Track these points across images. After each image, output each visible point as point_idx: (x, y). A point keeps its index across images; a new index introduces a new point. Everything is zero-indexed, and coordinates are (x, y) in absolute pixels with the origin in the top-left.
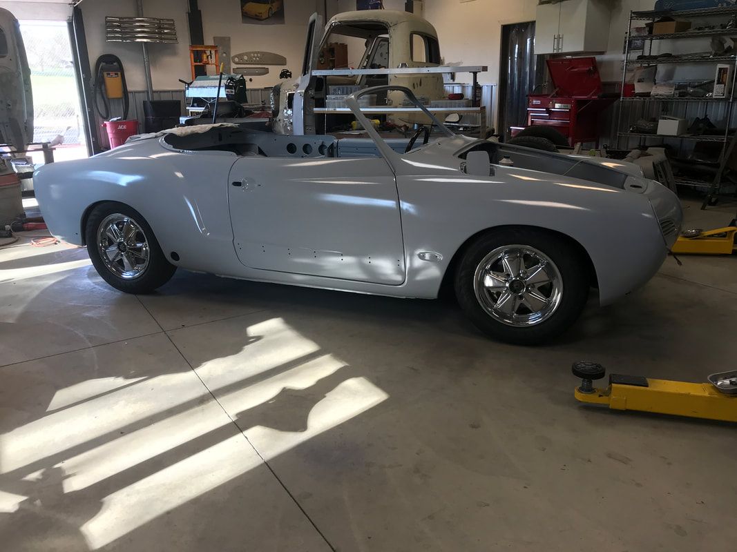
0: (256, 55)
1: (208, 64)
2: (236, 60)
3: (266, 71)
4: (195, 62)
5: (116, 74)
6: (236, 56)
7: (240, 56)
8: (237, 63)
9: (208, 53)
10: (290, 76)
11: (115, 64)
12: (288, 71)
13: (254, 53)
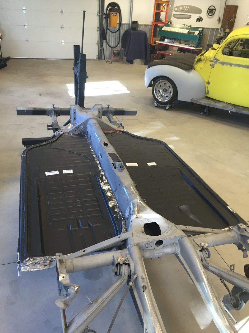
0: (186, 7)
1: (163, 11)
2: (176, 9)
3: (189, 17)
4: (157, 10)
5: (116, 14)
6: (176, 7)
7: (178, 7)
8: (176, 11)
9: (164, 5)
10: (202, 21)
11: (116, 8)
12: (201, 18)
13: (186, 6)
